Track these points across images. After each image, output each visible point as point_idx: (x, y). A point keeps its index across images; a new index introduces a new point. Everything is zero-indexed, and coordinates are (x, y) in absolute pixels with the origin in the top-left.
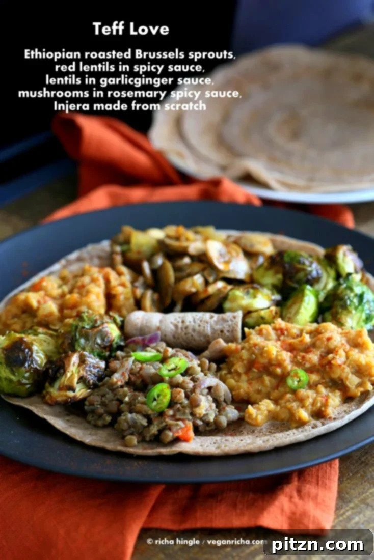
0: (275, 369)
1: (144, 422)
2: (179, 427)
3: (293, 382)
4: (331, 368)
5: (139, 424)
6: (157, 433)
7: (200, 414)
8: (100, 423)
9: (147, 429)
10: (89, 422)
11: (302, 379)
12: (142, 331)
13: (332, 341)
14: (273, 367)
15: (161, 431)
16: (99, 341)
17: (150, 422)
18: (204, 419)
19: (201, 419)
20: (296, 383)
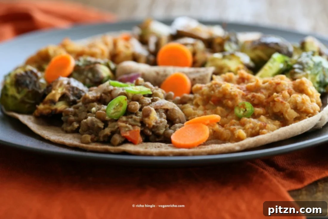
0: (228, 101)
1: (101, 125)
2: (127, 129)
3: (240, 111)
4: (274, 104)
5: (96, 126)
6: (109, 134)
7: (149, 125)
8: (69, 128)
9: (102, 131)
10: (63, 130)
11: (247, 109)
12: (127, 72)
13: (280, 86)
14: (226, 100)
15: (113, 133)
16: (90, 75)
17: (106, 126)
18: (153, 130)
19: (151, 130)
20: (242, 112)
